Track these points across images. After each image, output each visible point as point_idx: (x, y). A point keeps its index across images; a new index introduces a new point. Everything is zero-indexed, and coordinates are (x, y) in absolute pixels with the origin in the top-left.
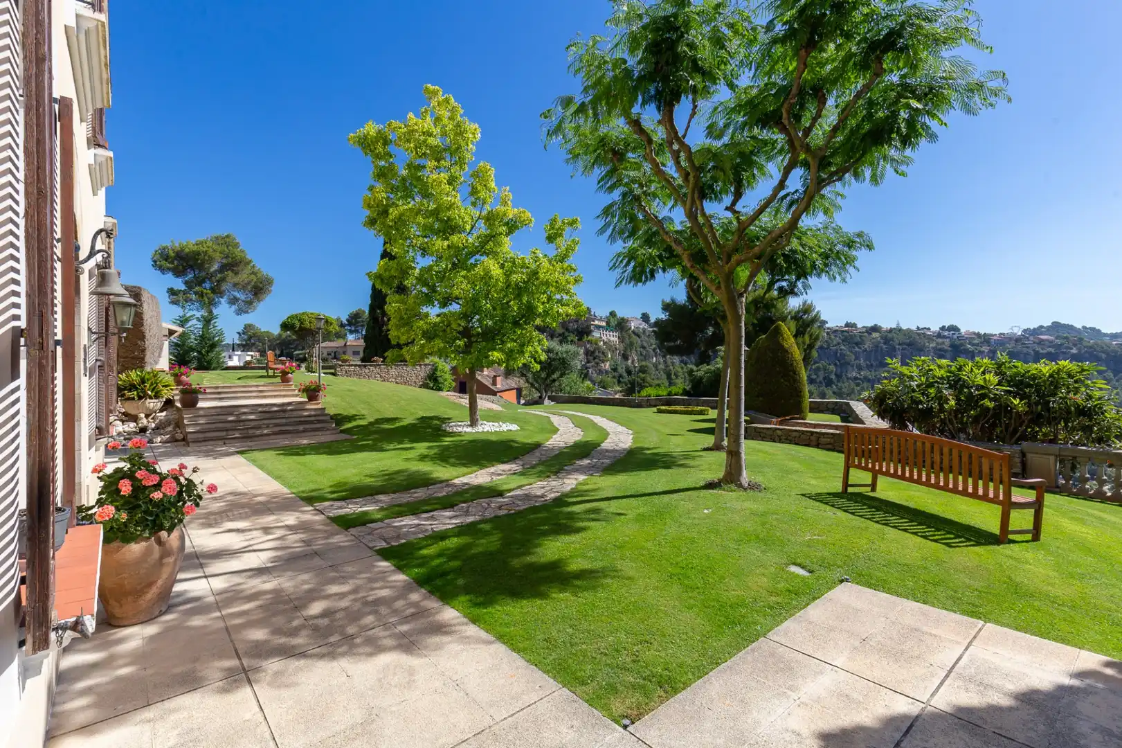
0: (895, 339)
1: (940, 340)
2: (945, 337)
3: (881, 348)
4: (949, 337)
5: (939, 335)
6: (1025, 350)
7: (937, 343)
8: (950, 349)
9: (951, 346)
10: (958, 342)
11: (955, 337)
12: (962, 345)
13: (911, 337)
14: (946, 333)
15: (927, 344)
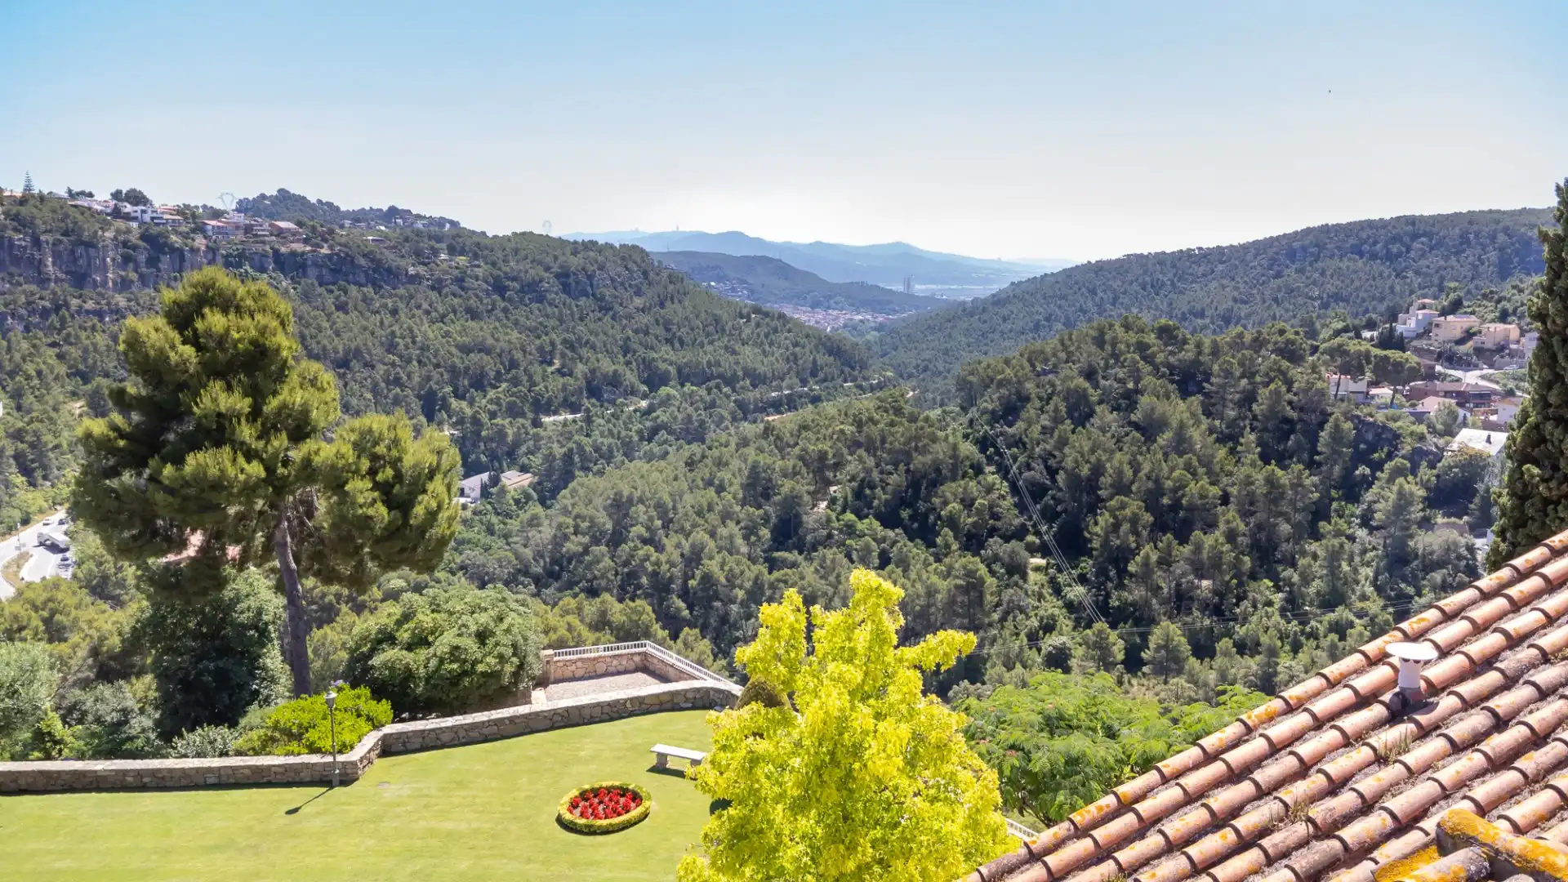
0: (38, 222)
1: (120, 224)
2: (128, 217)
3: (10, 239)
4: (135, 219)
5: (117, 213)
6: (260, 247)
7: (118, 231)
8: (141, 243)
9: (143, 237)
10: (155, 230)
11: (147, 218)
12: (160, 235)
13: (67, 216)
14: (128, 208)
15: (100, 233)
